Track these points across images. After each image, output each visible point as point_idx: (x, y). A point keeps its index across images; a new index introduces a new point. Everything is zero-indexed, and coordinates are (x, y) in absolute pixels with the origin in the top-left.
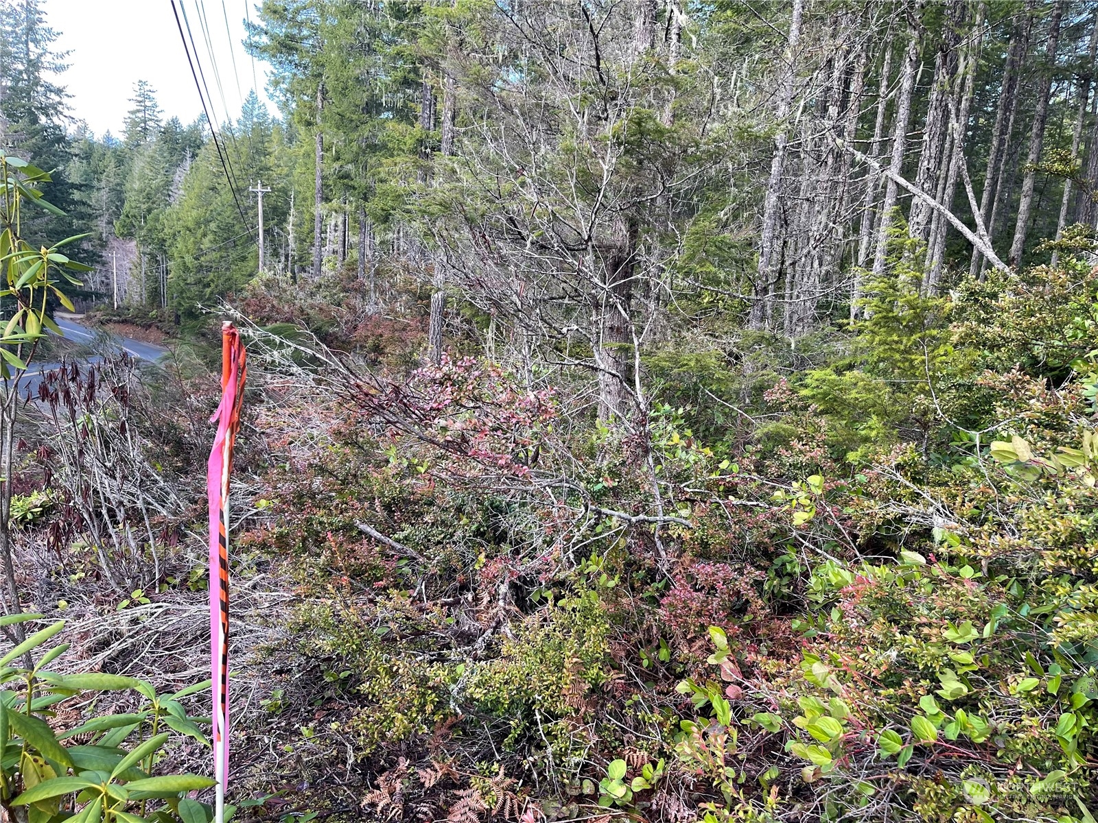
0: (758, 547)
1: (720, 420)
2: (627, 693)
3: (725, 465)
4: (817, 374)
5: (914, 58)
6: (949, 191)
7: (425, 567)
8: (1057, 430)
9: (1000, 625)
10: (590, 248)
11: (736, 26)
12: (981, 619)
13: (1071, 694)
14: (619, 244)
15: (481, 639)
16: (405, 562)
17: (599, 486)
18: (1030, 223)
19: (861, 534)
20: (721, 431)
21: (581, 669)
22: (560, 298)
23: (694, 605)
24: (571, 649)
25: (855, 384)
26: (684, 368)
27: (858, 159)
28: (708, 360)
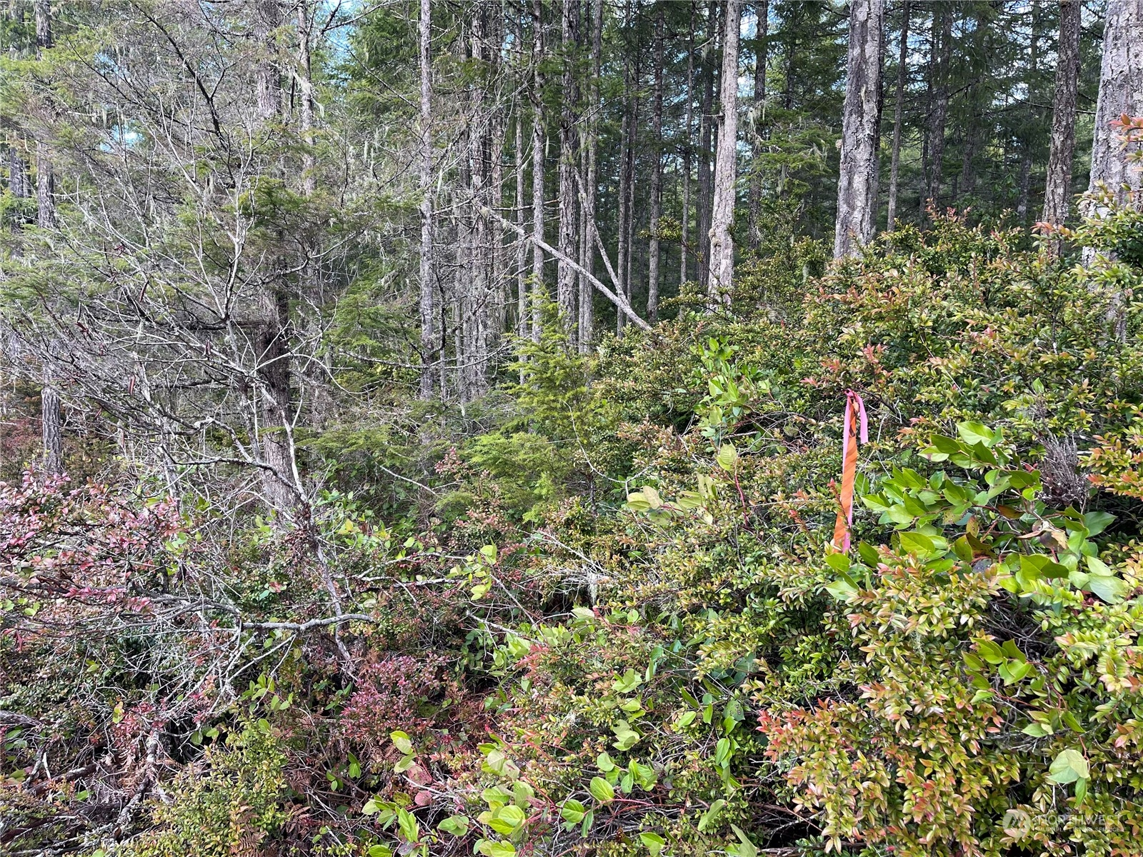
0: (447, 626)
1: (402, 496)
2: (314, 828)
3: (409, 543)
4: (485, 439)
5: (541, 133)
6: (589, 254)
7: (47, 735)
8: (682, 473)
9: (659, 666)
10: (229, 327)
11: (371, 95)
12: (642, 664)
13: (724, 719)
14: (267, 320)
15: (125, 810)
16: (18, 732)
17: (266, 593)
18: (661, 279)
19: (543, 593)
20: (404, 506)
21: (252, 816)
22: (204, 383)
23: (378, 709)
24: (238, 796)
25: (523, 445)
26: (354, 448)
27: (504, 225)
28: (378, 436)
